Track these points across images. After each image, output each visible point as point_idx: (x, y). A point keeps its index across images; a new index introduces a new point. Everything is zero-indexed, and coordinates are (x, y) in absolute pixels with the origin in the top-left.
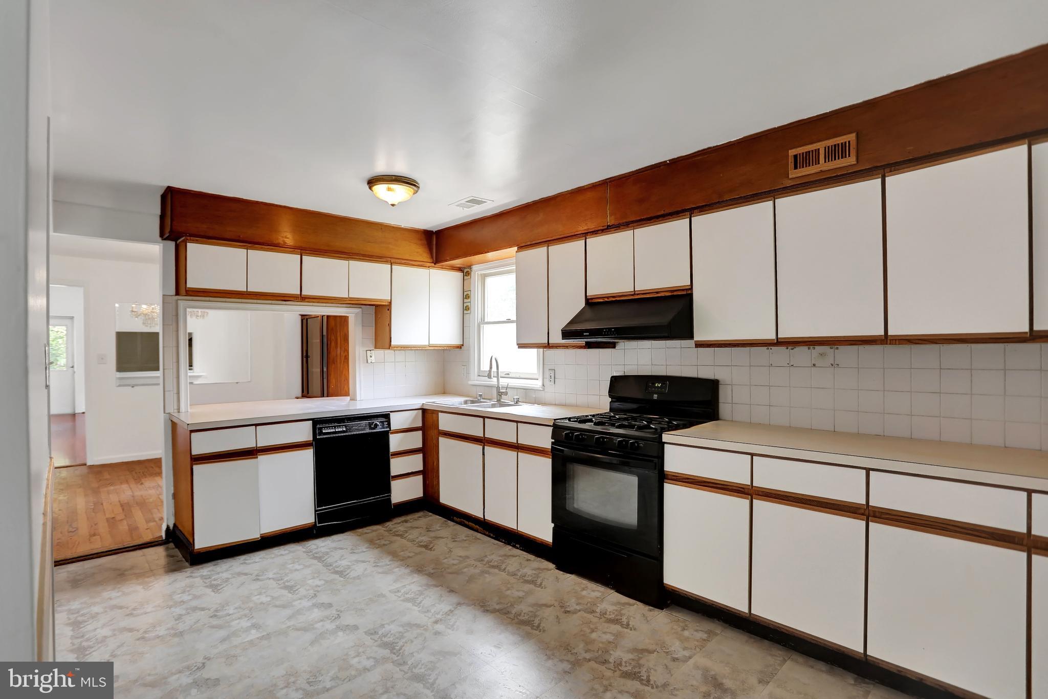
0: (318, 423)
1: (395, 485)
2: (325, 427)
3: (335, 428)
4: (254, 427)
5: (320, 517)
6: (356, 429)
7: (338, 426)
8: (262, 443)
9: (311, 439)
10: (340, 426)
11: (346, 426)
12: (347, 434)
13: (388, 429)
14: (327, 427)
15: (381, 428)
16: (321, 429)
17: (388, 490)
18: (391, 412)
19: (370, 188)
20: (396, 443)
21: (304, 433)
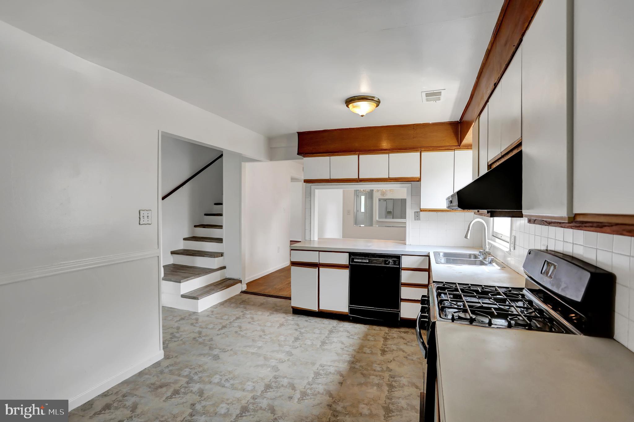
0: (352, 255)
1: (403, 305)
2: (356, 258)
3: (362, 260)
4: (318, 252)
5: (351, 310)
6: (376, 263)
7: (364, 259)
8: (322, 262)
9: (348, 264)
10: (365, 259)
11: (369, 260)
12: (369, 264)
13: (398, 266)
14: (357, 258)
15: (393, 265)
16: (353, 259)
17: (398, 307)
18: (402, 255)
19: (347, 106)
20: (405, 277)
21: (344, 259)
